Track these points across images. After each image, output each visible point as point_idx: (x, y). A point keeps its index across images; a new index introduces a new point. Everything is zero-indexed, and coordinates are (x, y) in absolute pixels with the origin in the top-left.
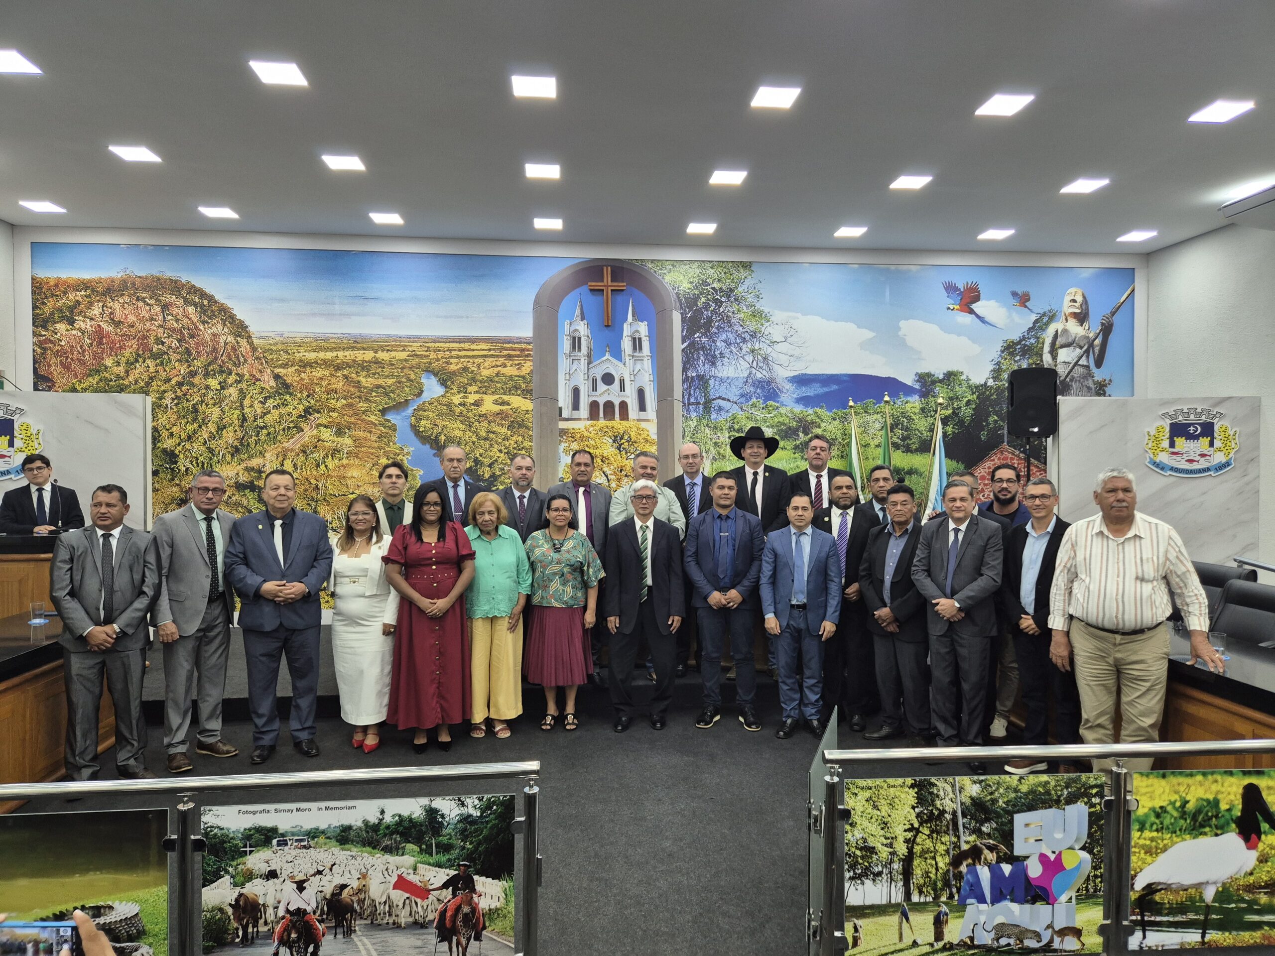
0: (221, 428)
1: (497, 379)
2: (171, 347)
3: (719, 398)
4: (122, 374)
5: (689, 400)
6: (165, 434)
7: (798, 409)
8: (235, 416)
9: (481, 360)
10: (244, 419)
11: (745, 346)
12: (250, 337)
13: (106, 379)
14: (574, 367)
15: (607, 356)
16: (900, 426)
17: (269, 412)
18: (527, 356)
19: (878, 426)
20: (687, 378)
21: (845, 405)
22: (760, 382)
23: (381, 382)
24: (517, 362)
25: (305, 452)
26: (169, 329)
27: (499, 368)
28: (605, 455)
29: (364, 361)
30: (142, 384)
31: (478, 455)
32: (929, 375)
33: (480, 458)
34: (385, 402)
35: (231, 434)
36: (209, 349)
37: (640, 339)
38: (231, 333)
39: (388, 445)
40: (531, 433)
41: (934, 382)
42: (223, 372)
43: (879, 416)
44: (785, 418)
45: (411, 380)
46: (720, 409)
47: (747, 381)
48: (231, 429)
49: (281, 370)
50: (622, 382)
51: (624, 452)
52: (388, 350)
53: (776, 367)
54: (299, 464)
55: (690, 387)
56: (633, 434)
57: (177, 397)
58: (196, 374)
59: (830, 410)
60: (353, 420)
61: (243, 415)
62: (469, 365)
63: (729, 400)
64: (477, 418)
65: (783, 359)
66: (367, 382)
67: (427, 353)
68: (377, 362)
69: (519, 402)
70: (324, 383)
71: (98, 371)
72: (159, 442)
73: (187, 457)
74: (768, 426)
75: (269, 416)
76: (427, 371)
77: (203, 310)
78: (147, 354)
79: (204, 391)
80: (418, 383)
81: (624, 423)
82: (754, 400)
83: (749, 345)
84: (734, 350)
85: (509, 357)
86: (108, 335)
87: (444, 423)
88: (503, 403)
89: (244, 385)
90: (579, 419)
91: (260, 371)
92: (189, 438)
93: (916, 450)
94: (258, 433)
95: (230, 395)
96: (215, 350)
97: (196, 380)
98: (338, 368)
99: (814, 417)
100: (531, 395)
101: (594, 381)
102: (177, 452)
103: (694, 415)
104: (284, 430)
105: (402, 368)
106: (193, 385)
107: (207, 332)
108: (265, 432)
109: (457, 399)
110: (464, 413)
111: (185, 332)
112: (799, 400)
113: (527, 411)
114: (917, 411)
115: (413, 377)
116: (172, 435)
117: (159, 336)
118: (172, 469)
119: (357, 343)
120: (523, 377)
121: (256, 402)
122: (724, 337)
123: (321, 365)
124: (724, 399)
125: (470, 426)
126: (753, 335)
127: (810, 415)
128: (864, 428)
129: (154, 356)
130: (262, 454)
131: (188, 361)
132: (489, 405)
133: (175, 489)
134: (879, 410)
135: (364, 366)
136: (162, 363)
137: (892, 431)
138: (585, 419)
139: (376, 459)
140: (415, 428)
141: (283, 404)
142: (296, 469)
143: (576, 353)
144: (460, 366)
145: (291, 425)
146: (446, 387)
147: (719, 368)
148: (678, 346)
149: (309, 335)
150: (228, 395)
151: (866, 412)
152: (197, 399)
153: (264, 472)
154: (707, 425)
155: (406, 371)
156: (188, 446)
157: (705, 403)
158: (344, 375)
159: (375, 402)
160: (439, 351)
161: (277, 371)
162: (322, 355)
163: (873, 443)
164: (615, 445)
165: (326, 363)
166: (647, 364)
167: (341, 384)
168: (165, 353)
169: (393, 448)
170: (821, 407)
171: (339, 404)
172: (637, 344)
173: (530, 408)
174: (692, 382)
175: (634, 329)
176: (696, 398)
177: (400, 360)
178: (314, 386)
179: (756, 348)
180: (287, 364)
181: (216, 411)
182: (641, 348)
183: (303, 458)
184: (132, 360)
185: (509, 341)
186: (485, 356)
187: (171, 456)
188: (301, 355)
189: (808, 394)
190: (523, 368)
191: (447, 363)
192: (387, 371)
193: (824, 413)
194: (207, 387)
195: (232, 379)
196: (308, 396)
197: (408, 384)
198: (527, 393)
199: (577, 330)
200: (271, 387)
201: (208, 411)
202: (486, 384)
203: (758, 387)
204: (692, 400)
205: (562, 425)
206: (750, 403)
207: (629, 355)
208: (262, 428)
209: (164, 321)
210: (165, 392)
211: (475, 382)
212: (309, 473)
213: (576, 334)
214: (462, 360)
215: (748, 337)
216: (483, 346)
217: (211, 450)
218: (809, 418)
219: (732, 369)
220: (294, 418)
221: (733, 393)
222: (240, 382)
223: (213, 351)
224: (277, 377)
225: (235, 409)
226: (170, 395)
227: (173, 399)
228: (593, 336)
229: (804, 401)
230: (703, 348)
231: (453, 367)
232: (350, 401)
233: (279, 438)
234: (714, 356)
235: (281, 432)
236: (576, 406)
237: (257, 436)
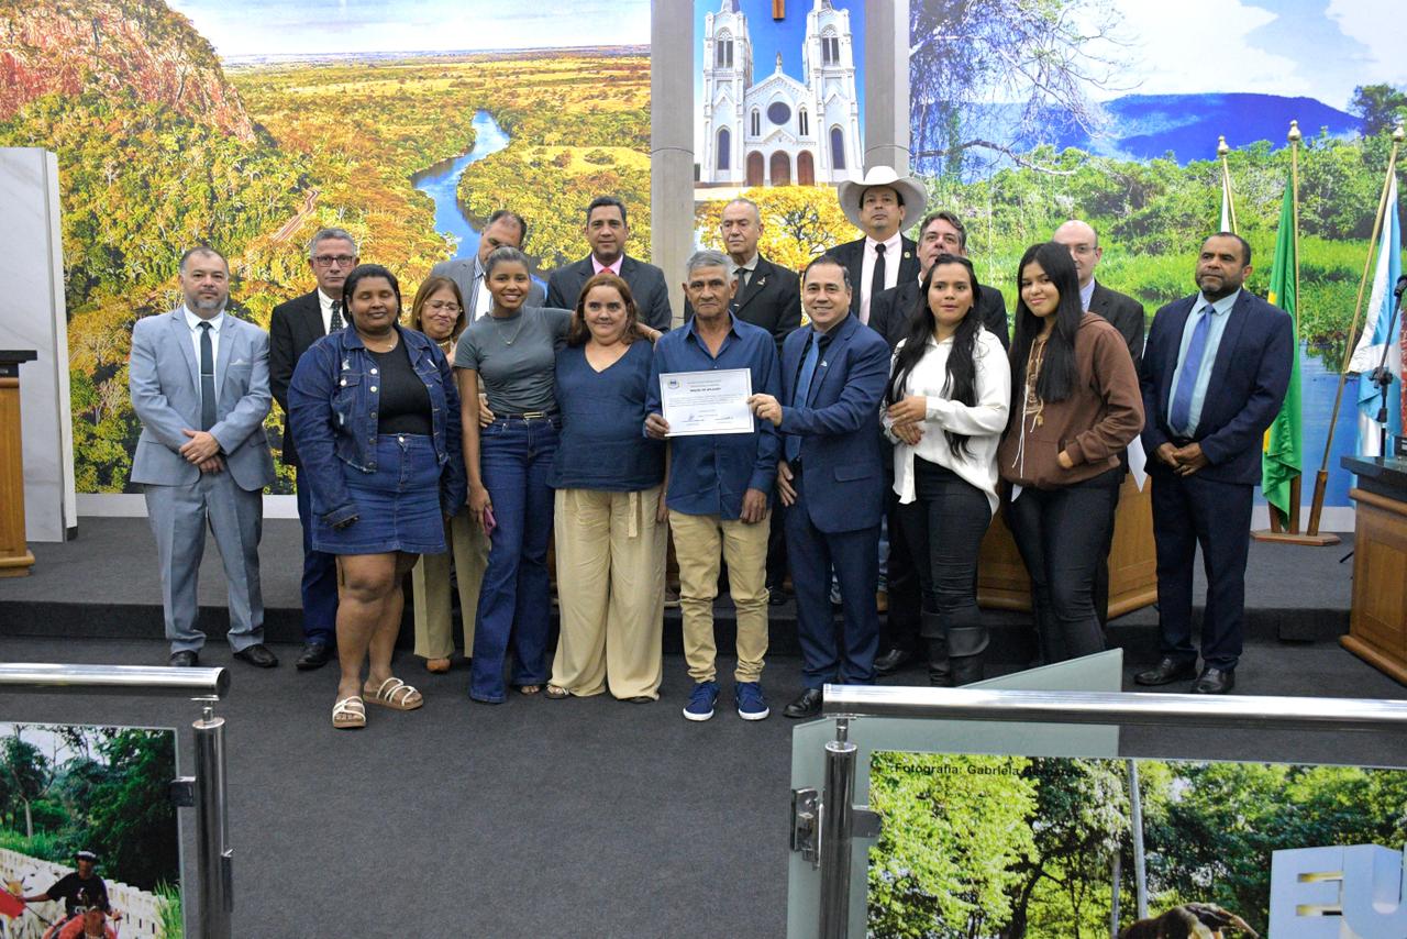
0: (182, 212)
1: (591, 119)
2: (107, 86)
3: (977, 142)
4: (44, 130)
5: (922, 146)
6: (105, 221)
7: (1124, 160)
8: (201, 192)
9: (566, 88)
10: (214, 197)
11: (1025, 47)
12: (218, 65)
13: (23, 138)
14: (722, 93)
15: (778, 73)
16: (1319, 190)
17: (248, 185)
18: (642, 77)
19: (1275, 189)
20: (919, 108)
21: (1212, 153)
22: (1051, 112)
23: (410, 130)
24: (624, 89)
25: (300, 247)
26: (105, 57)
27: (596, 101)
28: (773, 246)
29: (385, 97)
30: (72, 145)
31: (561, 249)
32: (1383, 90)
33: (566, 254)
34: (417, 164)
35: (196, 221)
36: (161, 87)
37: (835, 41)
38: (191, 60)
39: (421, 233)
40: (647, 209)
41: (1393, 104)
42: (182, 123)
43: (1278, 172)
44: (1097, 176)
45: (455, 126)
46: (978, 162)
47: (1028, 111)
48: (195, 212)
49: (263, 117)
50: (803, 117)
51: (805, 241)
52: (421, 78)
53: (1084, 86)
54: (293, 267)
55: (924, 124)
56: (822, 209)
57: (121, 165)
58: (144, 127)
59: (1183, 161)
60: (369, 194)
61: (212, 192)
62: (548, 97)
63: (994, 146)
64: (560, 186)
65: (1097, 69)
66: (389, 131)
67: (481, 80)
68: (404, 98)
69: (629, 158)
70: (326, 135)
71: (11, 126)
72: (98, 234)
73: (137, 257)
74: (1065, 193)
75: (248, 190)
76: (481, 110)
77: (150, 25)
78: (77, 98)
79: (156, 154)
80: (466, 130)
81: (807, 190)
82: (1041, 145)
83: (1034, 45)
84: (1005, 55)
85: (612, 80)
86: (21, 70)
87: (508, 196)
88: (602, 160)
89: (211, 143)
90: (729, 185)
91: (234, 119)
92: (139, 227)
93: (1351, 235)
94: (234, 217)
95: (193, 159)
96: (169, 88)
97: (145, 137)
98: (346, 110)
99: (1153, 176)
100: (648, 144)
101: (755, 118)
102: (122, 249)
103: (930, 173)
104: (270, 212)
105: (443, 107)
106: (140, 144)
107: (156, 61)
108: (243, 216)
109: (527, 156)
110: (539, 178)
111: (127, 61)
112: (1124, 145)
113: (642, 172)
114: (1355, 160)
115: (458, 120)
116: (115, 222)
117: (91, 68)
118: (118, 276)
119: (373, 68)
120: (636, 115)
121: (230, 169)
122: (986, 31)
123: (320, 106)
124: (985, 144)
125: (549, 200)
126: (1042, 27)
127: (1145, 171)
128: (1249, 194)
129: (86, 102)
130: (240, 251)
131: (132, 107)
132: (579, 164)
133: (123, 306)
134: (1278, 160)
135: (383, 106)
136: (97, 111)
137: (1302, 198)
138: (738, 185)
139: (404, 257)
140: (462, 205)
141: (267, 171)
142: (289, 274)
143: (725, 70)
144: (533, 99)
145: (281, 205)
146: (511, 135)
147: (978, 88)
148: (903, 51)
149: (304, 58)
150: (190, 159)
151: (1253, 164)
152: (147, 166)
153: (243, 279)
154: (955, 192)
155: (449, 111)
156: (138, 241)
157: (951, 152)
158: (354, 122)
159: (402, 164)
160: (500, 75)
161: (258, 118)
162: (322, 90)
163: (1265, 222)
164: (791, 229)
165: (328, 103)
166: (848, 85)
167: (351, 136)
168: (101, 95)
169: (429, 239)
170: (1167, 157)
171: (348, 169)
172: (830, 49)
173: (647, 168)
174: (927, 114)
175: (825, 22)
176: (935, 144)
177: (440, 93)
178: (311, 140)
179: (1047, 49)
180: (272, 107)
181: (174, 185)
182: (836, 57)
183: (298, 257)
184: (56, 107)
185: (613, 53)
186: (573, 81)
187: (115, 256)
188: (292, 90)
189: (1142, 133)
190: (635, 100)
191: (513, 95)
192: (419, 112)
193: (1170, 165)
194: (161, 148)
195: (196, 132)
196: (303, 157)
197: (452, 133)
198: (641, 141)
199: (725, 30)
200: (251, 145)
201: (164, 185)
202: (574, 129)
203: (1048, 121)
204: (928, 147)
205: (701, 195)
206: (1034, 151)
207: (817, 70)
208: (238, 210)
209: (97, 44)
210: (103, 156)
211: (557, 125)
212: (307, 280)
213: (725, 37)
214: (536, 89)
215: (1031, 31)
216: (570, 64)
217: (169, 247)
218: (1143, 178)
219: (1001, 89)
220: (284, 193)
221: (1003, 134)
222: (206, 137)
223: (166, 90)
224: (258, 128)
225: (201, 181)
226: (110, 161)
227: (115, 168)
228: (755, 37)
229: (1136, 145)
230: (948, 53)
231: (522, 102)
232: (365, 162)
233: (263, 225)
234: (968, 68)
235: (266, 216)
236: (723, 162)
237: (233, 223)
